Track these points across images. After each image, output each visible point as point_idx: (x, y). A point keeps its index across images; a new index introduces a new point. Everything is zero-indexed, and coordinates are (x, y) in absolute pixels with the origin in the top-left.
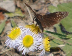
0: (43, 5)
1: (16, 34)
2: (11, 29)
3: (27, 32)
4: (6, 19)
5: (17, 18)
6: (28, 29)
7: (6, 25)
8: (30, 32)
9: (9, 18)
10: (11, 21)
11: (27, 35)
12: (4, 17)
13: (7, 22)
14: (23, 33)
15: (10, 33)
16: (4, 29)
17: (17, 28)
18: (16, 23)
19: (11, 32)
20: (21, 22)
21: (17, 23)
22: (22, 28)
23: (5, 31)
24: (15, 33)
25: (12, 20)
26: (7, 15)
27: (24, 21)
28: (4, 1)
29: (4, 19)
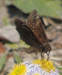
0: (59, 33)
1: (20, 73)
2: (13, 66)
3: (36, 70)
4: (7, 52)
5: (22, 51)
6: (37, 65)
7: (7, 60)
8: (40, 70)
9: (11, 51)
10: (14, 55)
11: (35, 73)
12: (4, 50)
13: (8, 56)
14: (30, 71)
15: (11, 72)
16: (4, 66)
17: (21, 65)
18: (21, 57)
19: (13, 70)
20: (27, 57)
21: (23, 58)
22: (28, 65)
23: (5, 69)
24: (18, 71)
25: (15, 53)
26: (8, 47)
27: (32, 55)
28: (4, 27)
29: (4, 52)
